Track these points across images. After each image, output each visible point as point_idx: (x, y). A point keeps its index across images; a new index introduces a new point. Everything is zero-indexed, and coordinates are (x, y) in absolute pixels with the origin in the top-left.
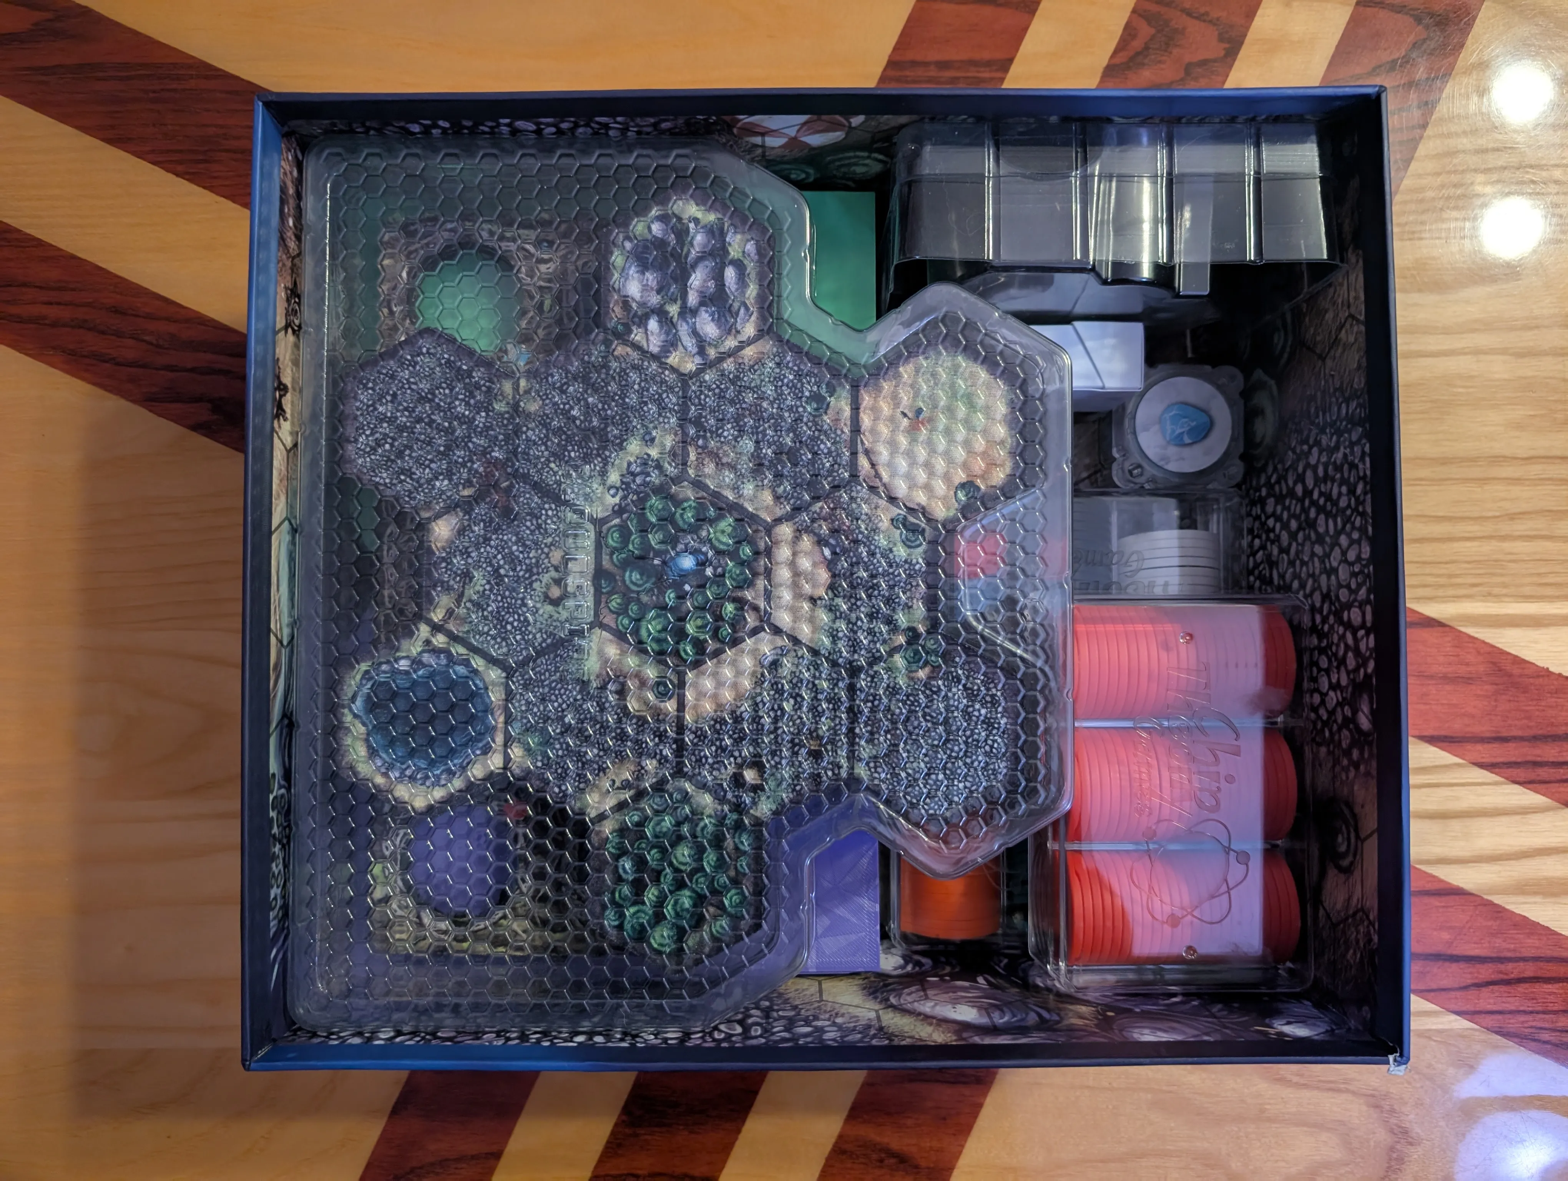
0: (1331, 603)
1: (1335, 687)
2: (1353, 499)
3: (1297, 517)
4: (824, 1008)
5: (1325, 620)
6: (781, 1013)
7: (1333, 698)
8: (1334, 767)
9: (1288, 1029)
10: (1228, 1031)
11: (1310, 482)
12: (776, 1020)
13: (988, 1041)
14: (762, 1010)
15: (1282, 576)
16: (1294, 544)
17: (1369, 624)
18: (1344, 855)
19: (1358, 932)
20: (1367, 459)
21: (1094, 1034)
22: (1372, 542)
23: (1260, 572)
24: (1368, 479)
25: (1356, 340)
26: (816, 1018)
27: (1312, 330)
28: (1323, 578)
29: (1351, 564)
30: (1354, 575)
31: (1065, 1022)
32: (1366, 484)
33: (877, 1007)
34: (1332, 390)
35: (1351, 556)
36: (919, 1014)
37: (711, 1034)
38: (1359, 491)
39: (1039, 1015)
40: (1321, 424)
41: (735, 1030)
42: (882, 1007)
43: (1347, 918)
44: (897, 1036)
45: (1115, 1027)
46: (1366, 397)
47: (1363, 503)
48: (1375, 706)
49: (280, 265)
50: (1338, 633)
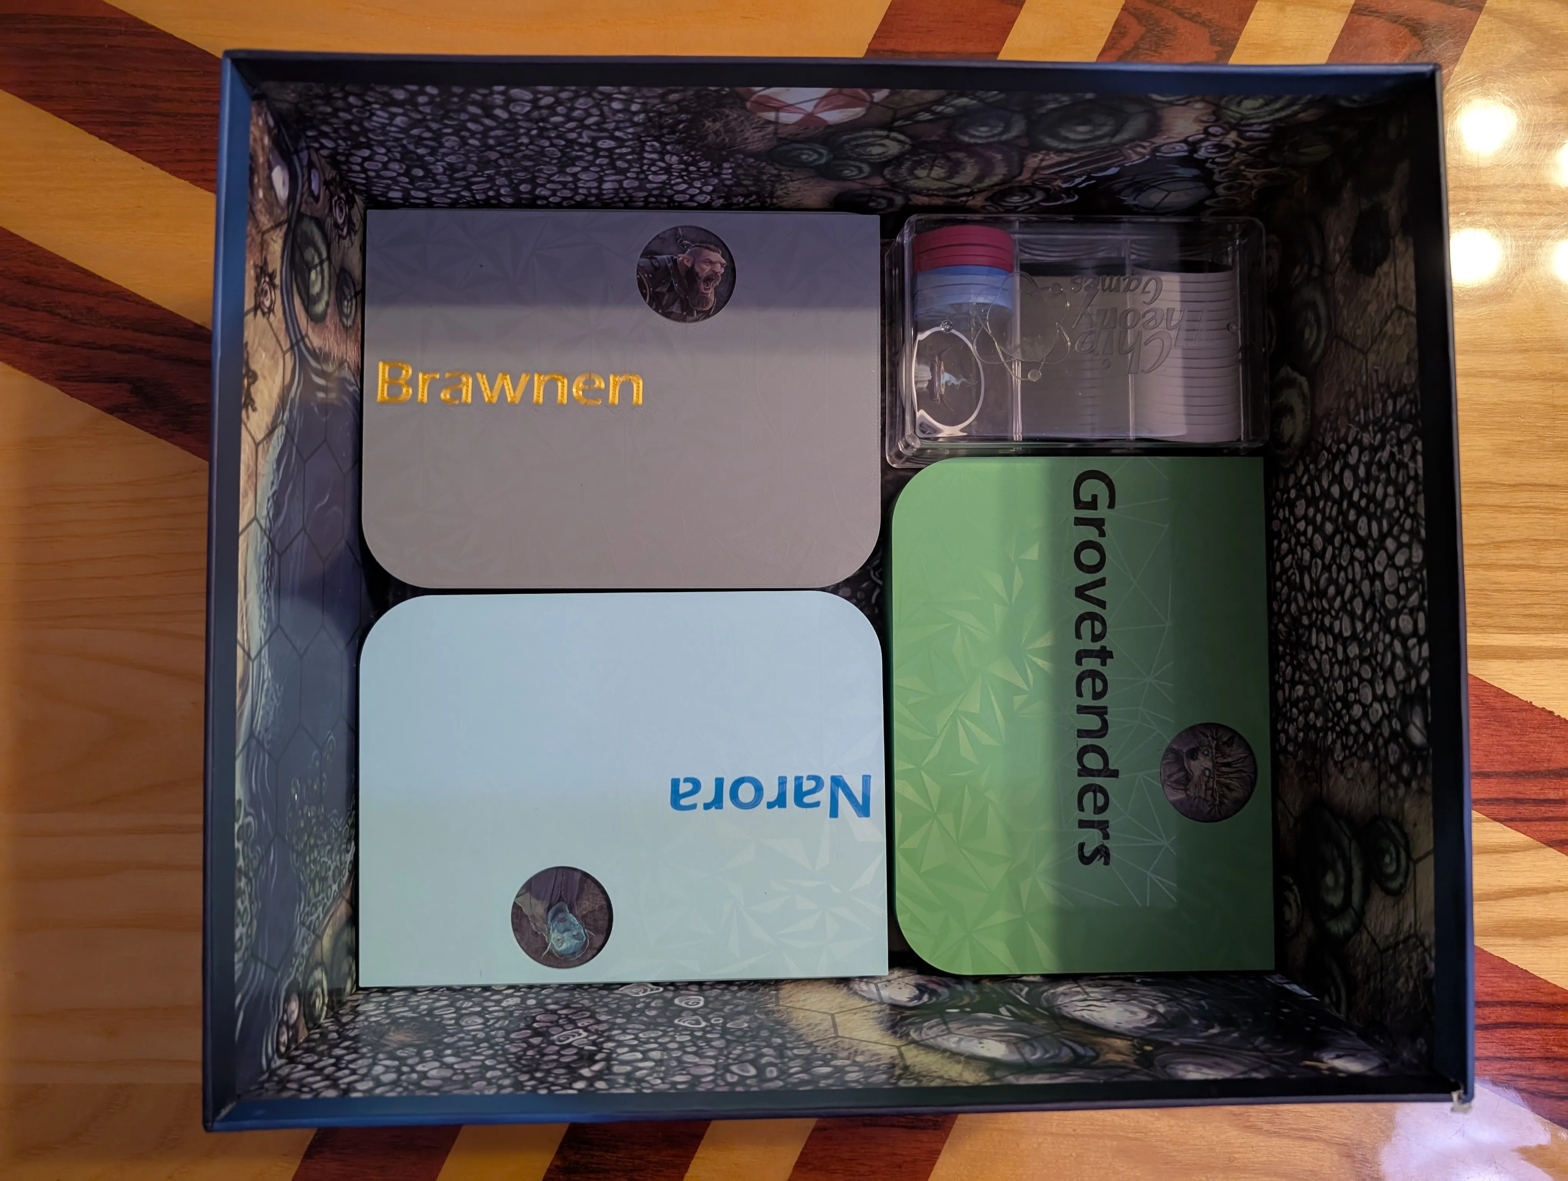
0: (1375, 610)
1: (1382, 698)
2: (1401, 502)
3: (1334, 521)
4: (841, 1045)
6: (795, 1051)
7: (1378, 710)
8: (1379, 783)
9: (1340, 1064)
10: (1276, 1066)
11: (1349, 483)
12: (791, 1059)
13: (1023, 1080)
14: (775, 1048)
15: (1315, 582)
16: (1330, 549)
17: (1422, 632)
18: (1393, 877)
19: (1411, 959)
20: (1420, 458)
21: (1134, 1071)
22: (1426, 545)
23: (1289, 578)
24: (1421, 479)
25: (1405, 332)
26: (835, 1057)
27: (1351, 323)
28: (1366, 586)
29: (1401, 569)
30: (1402, 580)
31: (1103, 1058)
32: (1417, 484)
33: (898, 1043)
34: (1375, 386)
35: (1400, 560)
36: (945, 1051)
37: (722, 1076)
38: (1409, 491)
39: (1073, 1050)
40: (1362, 421)
41: (748, 1072)
42: (903, 1042)
43: (1397, 944)
44: (925, 1076)
45: (1156, 1063)
46: (1418, 393)
47: (1415, 504)
48: (1430, 719)
49: (249, 239)
50: (1383, 641)
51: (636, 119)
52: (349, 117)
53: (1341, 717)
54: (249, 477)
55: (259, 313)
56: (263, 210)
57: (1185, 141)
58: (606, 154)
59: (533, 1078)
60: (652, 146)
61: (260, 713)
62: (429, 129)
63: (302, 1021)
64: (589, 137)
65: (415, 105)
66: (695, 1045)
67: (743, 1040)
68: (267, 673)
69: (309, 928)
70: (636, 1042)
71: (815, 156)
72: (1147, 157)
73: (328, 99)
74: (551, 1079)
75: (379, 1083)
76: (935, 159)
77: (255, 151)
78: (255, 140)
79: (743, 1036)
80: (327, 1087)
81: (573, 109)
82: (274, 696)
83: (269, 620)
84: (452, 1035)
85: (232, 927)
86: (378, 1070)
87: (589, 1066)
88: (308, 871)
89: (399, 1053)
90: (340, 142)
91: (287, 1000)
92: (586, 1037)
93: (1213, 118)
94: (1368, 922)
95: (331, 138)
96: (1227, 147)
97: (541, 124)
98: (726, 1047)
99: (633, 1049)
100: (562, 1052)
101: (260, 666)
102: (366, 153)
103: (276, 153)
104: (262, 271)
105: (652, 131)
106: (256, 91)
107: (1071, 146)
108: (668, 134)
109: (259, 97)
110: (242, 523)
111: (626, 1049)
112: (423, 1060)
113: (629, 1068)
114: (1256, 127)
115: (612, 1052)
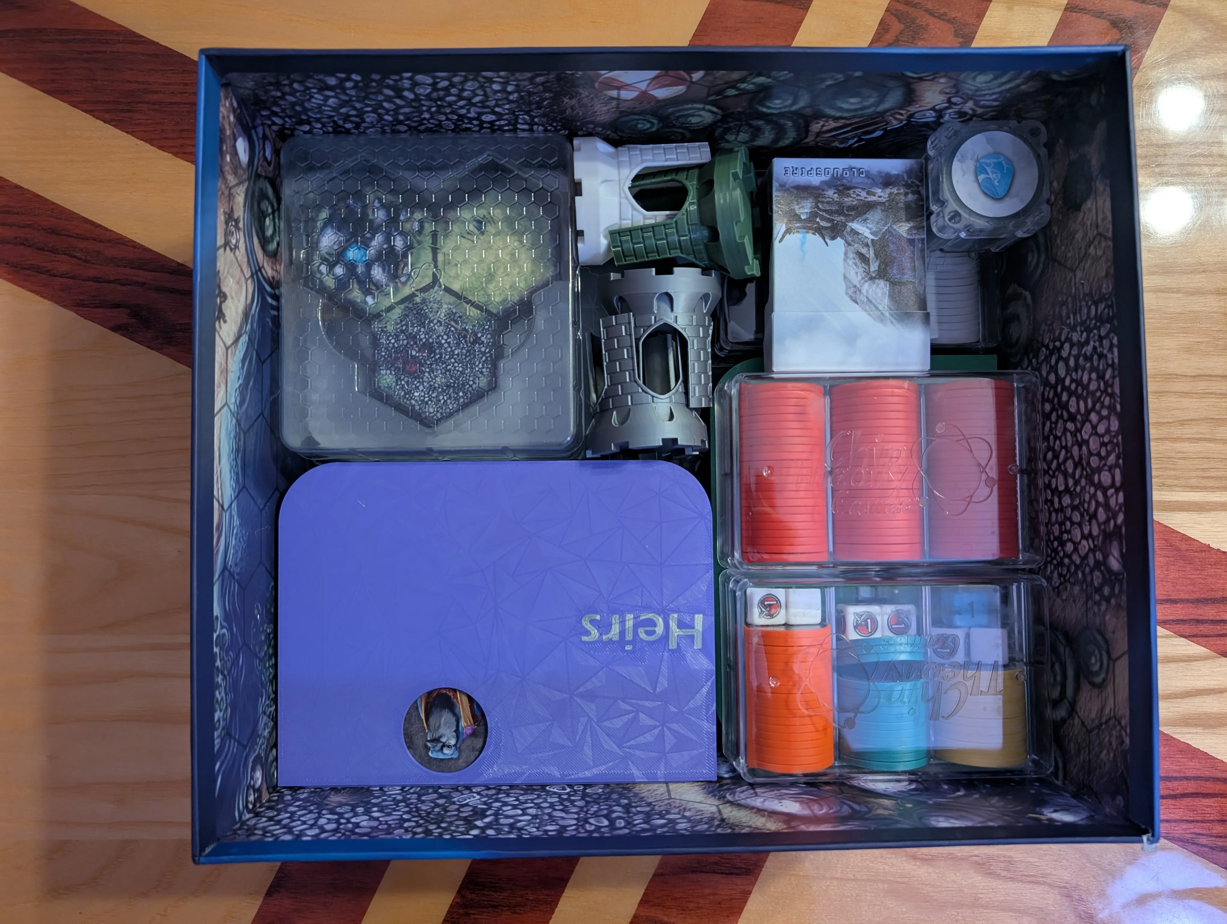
0: (1083, 469)
1: (1088, 537)
2: (1102, 384)
3: (1051, 402)
4: (673, 804)
5: (1077, 482)
6: (638, 809)
7: (1085, 546)
8: (1087, 601)
9: (1056, 816)
10: (1007, 818)
11: (1062, 372)
12: (635, 814)
13: (812, 828)
14: (623, 807)
17: (1118, 484)
18: (1098, 673)
19: (1111, 736)
20: (1116, 350)
21: (898, 822)
22: (1120, 416)
24: (1116, 366)
25: (1104, 253)
26: (668, 812)
27: (1063, 248)
28: (1075, 449)
29: (1102, 436)
30: (1103, 444)
31: (874, 813)
32: (1114, 370)
33: (717, 803)
34: (1081, 296)
35: (1101, 429)
36: (753, 808)
37: (583, 826)
38: (1108, 375)
39: (851, 808)
40: (1072, 323)
41: (603, 823)
42: (721, 802)
43: (1101, 725)
44: (737, 826)
45: (915, 816)
46: (1114, 299)
47: (1112, 386)
48: (1124, 550)
49: (220, 193)
50: (1089, 492)
51: (511, 98)
52: (293, 99)
53: (1057, 553)
54: (221, 373)
55: (228, 248)
56: (230, 171)
57: (933, 109)
58: (489, 125)
59: (439, 827)
60: (524, 119)
61: (231, 551)
62: (355, 108)
63: (265, 786)
64: (476, 113)
65: (344, 90)
66: (562, 804)
67: (598, 801)
68: (236, 522)
69: (269, 717)
70: (517, 803)
71: (649, 125)
72: (904, 122)
73: (278, 85)
74: (453, 828)
75: (323, 831)
76: (741, 125)
77: (223, 126)
78: (223, 117)
79: (599, 798)
80: (284, 833)
81: (463, 90)
82: (241, 540)
83: (237, 481)
84: (378, 797)
85: (213, 711)
86: (322, 821)
87: (482, 819)
88: (268, 674)
89: (338, 810)
90: (287, 119)
91: (253, 770)
93: (954, 91)
94: (1078, 709)
95: (280, 117)
96: (965, 113)
97: (439, 103)
98: (586, 806)
99: (515, 807)
100: (461, 810)
101: (231, 516)
102: (307, 128)
103: (239, 127)
104: (230, 217)
105: (523, 107)
106: (224, 81)
107: (846, 115)
108: (536, 109)
109: (226, 85)
110: (217, 408)
111: (510, 808)
112: (356, 815)
113: (512, 821)
114: (989, 98)
115: (499, 809)
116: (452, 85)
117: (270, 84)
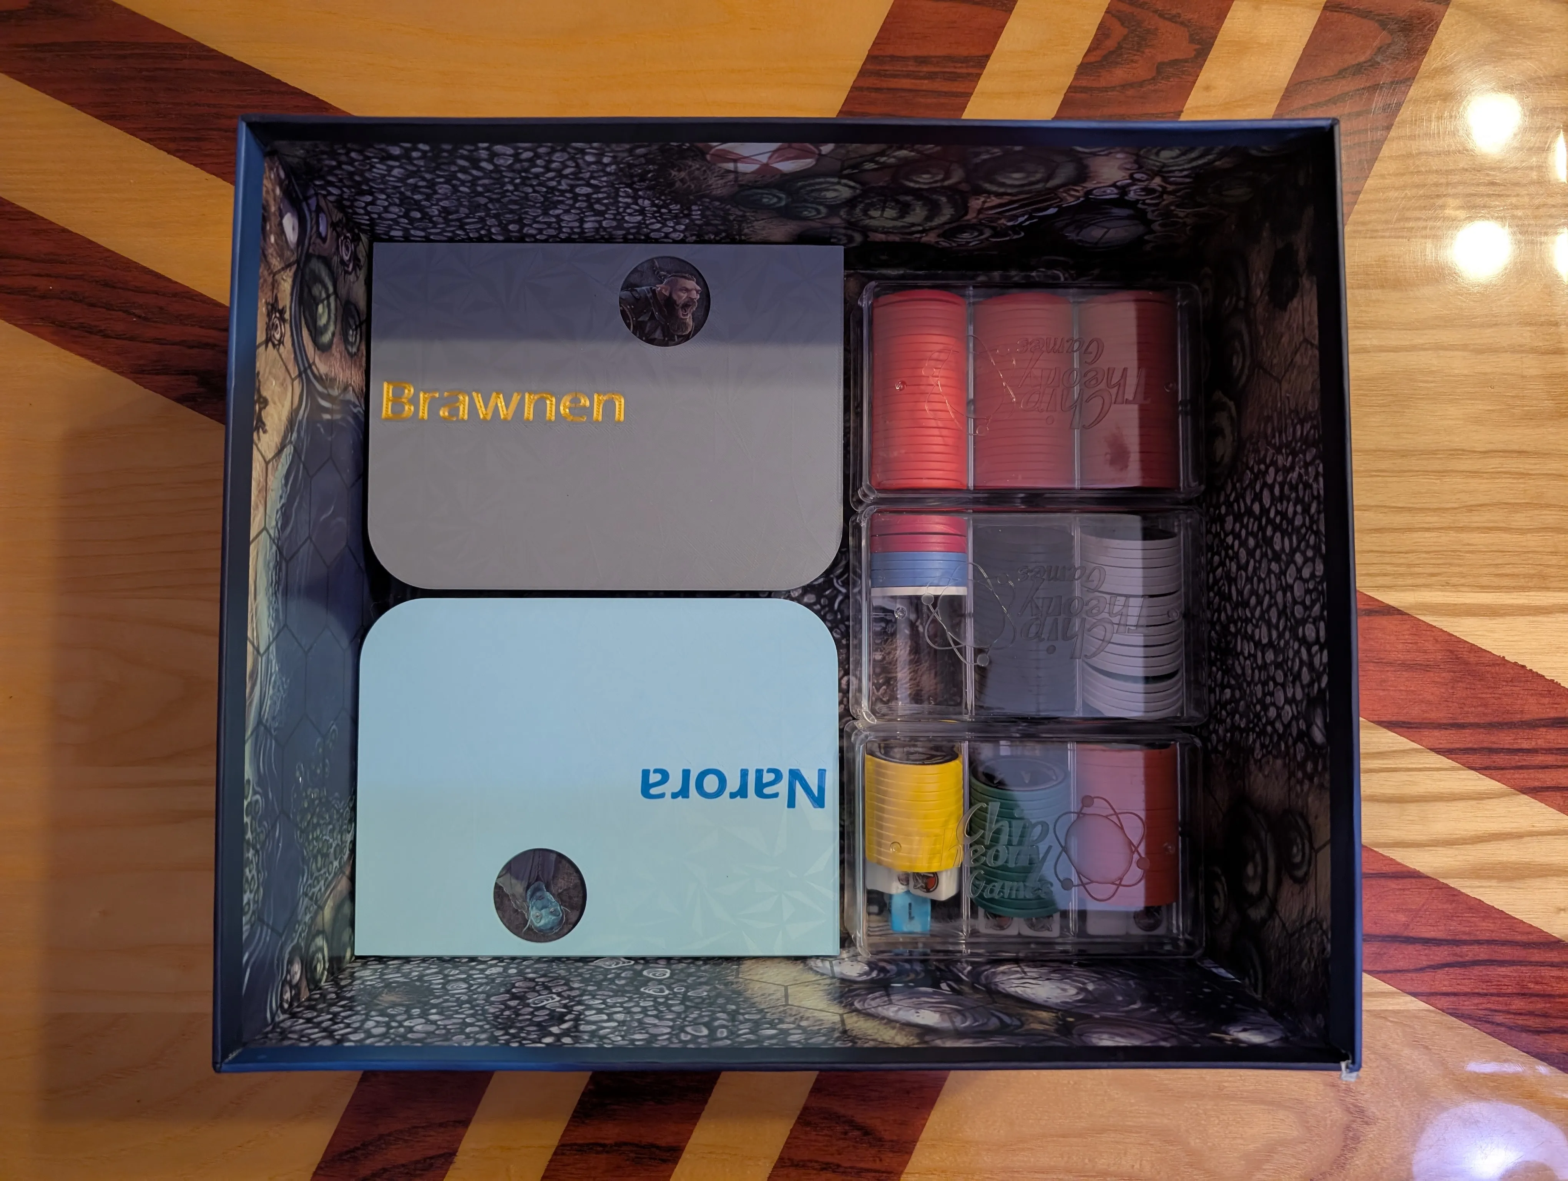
0: (1287, 619)
1: (1289, 701)
2: (1307, 518)
3: (1255, 536)
4: (789, 1012)
6: (747, 1016)
7: (1289, 711)
8: (1289, 779)
9: (1244, 1036)
10: (1184, 1037)
11: (1267, 501)
12: (742, 1023)
13: (949, 1044)
14: (728, 1013)
15: (1240, 593)
16: (1252, 562)
17: (1322, 640)
18: (1298, 866)
19: (1312, 942)
20: (1321, 480)
21: (1052, 1038)
22: (1325, 560)
23: (1220, 588)
24: (1322, 499)
25: (1310, 362)
26: (781, 1021)
27: (1269, 353)
28: (1279, 596)
29: (1307, 581)
31: (1026, 1027)
32: (1319, 504)
33: (841, 1011)
34: (1287, 412)
35: (1306, 573)
36: (883, 1018)
37: (677, 1036)
38: (1313, 510)
39: (1001, 1020)
40: (1277, 444)
41: (701, 1032)
42: (846, 1011)
43: (1302, 928)
44: (860, 1039)
45: (1074, 1032)
46: (1320, 419)
47: (1317, 522)
48: (1328, 719)
49: (261, 281)
50: (1293, 648)
51: (608, 169)
52: (351, 169)
53: (1260, 719)
54: (259, 492)
55: (270, 345)
56: (274, 253)
57: (1114, 185)
58: (585, 199)
59: (507, 1034)
60: (625, 191)
61: (268, 702)
62: (424, 179)
63: (304, 984)
64: (568, 185)
65: (410, 160)
66: (656, 1009)
67: (700, 1006)
68: (275, 667)
69: (311, 899)
70: (603, 1006)
71: (775, 200)
72: (1082, 199)
73: (333, 155)
74: (522, 1035)
75: (369, 1035)
76: (885, 202)
77: (267, 201)
78: (267, 192)
79: (702, 1003)
80: (323, 1038)
81: (551, 161)
82: (281, 688)
83: (276, 620)
84: (438, 997)
85: (241, 892)
86: (370, 1024)
87: (558, 1025)
88: (311, 848)
89: (390, 1011)
90: (345, 189)
91: (291, 962)
92: (559, 1001)
93: (1136, 166)
94: (1279, 908)
95: (336, 187)
96: (1153, 191)
97: (523, 174)
98: (685, 1012)
99: (600, 1011)
100: (536, 1013)
101: (268, 661)
102: (369, 198)
103: (286, 202)
104: (274, 308)
105: (624, 180)
106: (268, 149)
107: (1009, 191)
108: (640, 181)
109: (271, 154)
110: (253, 533)
111: (594, 1012)
112: (410, 1017)
113: (594, 1027)
114: (1177, 174)
115: (581, 1013)
116: (537, 156)
117: (323, 153)
